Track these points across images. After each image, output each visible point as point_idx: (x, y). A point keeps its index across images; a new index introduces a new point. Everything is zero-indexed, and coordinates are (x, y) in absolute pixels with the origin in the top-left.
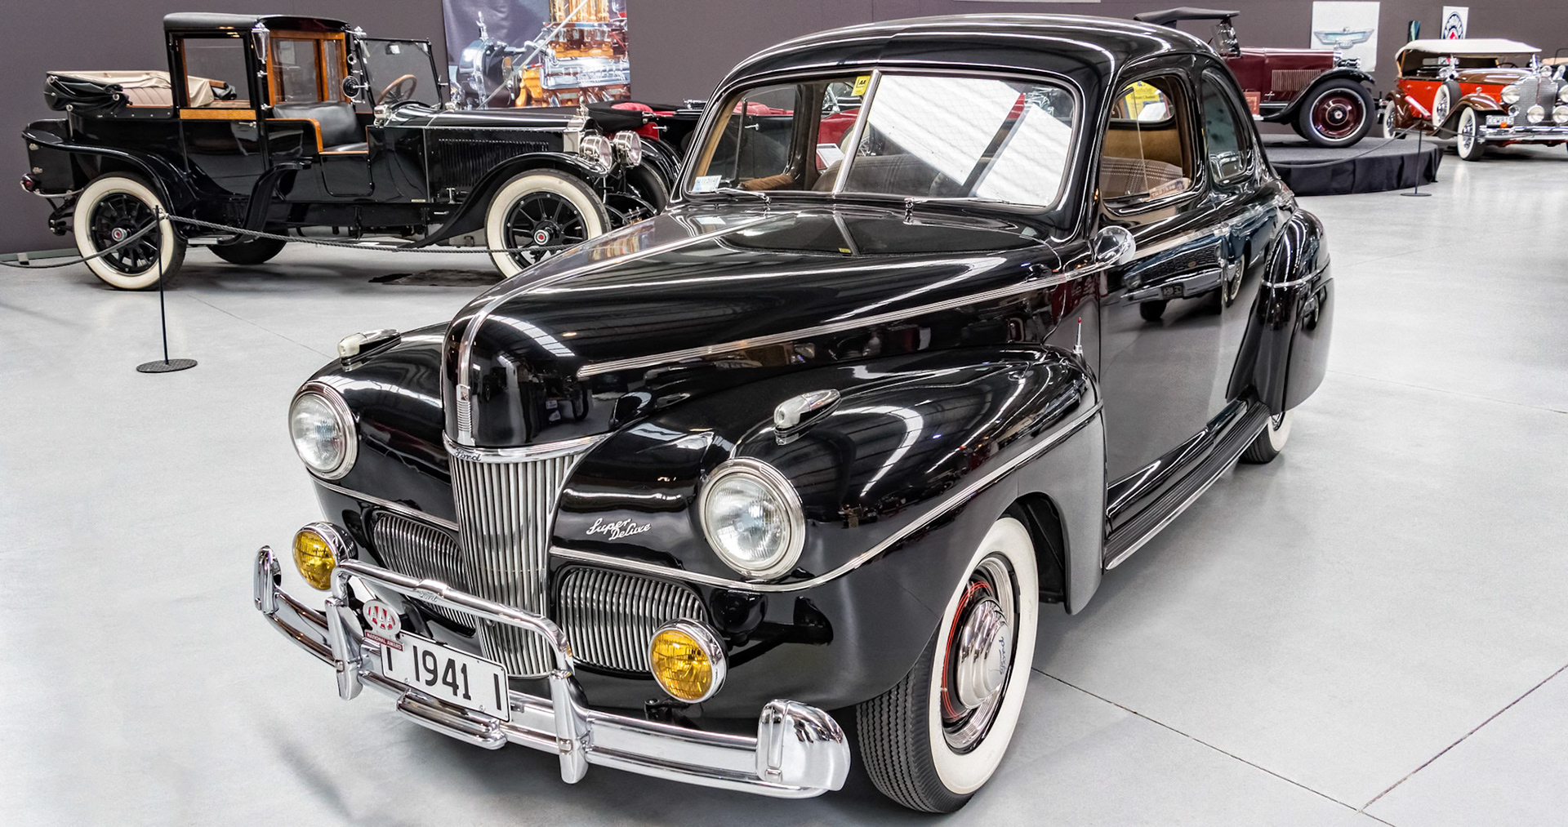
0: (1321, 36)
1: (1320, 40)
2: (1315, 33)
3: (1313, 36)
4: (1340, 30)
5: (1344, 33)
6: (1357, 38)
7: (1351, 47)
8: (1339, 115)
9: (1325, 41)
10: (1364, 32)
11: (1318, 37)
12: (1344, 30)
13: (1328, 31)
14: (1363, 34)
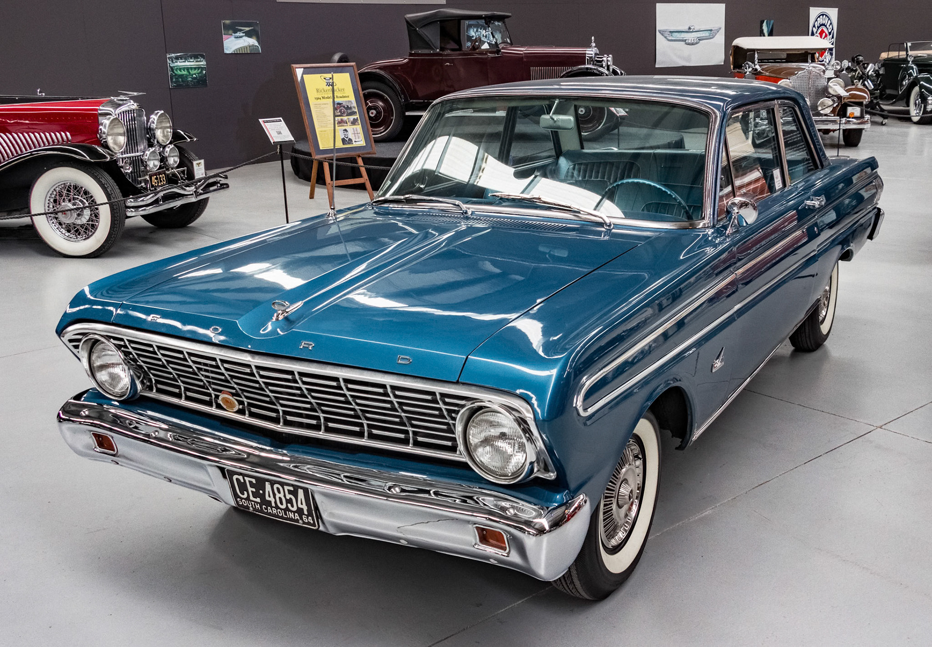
0: (666, 34)
1: (666, 37)
2: (660, 31)
3: (658, 33)
4: (686, 28)
5: (689, 30)
6: (704, 35)
7: (697, 43)
8: (582, 111)
9: (670, 38)
10: (711, 30)
11: (662, 35)
12: (690, 28)
13: (672, 29)
14: (710, 32)
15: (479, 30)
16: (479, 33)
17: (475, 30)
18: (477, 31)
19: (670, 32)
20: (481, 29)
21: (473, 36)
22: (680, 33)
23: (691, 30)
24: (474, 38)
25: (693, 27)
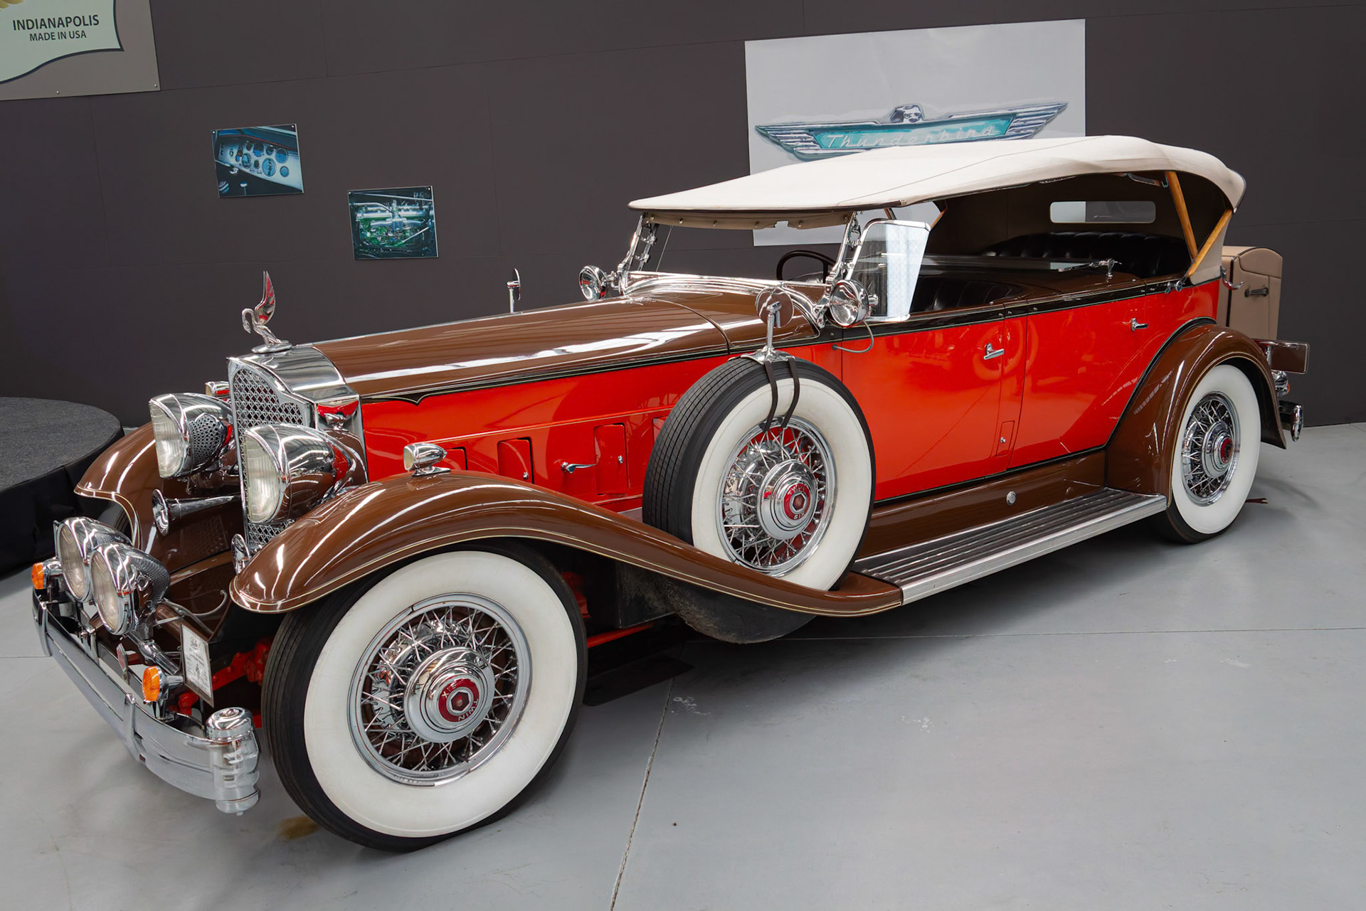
0: (793, 139)
2: (764, 132)
3: (753, 137)
5: (897, 123)
9: (809, 152)
11: (777, 142)
12: (898, 115)
13: (815, 121)
14: (1003, 122)
15: (245, 151)
16: (246, 159)
17: (235, 151)
18: (240, 153)
19: (810, 131)
20: (249, 149)
21: (232, 167)
22: (852, 135)
23: (906, 121)
24: (235, 171)
25: (915, 110)
